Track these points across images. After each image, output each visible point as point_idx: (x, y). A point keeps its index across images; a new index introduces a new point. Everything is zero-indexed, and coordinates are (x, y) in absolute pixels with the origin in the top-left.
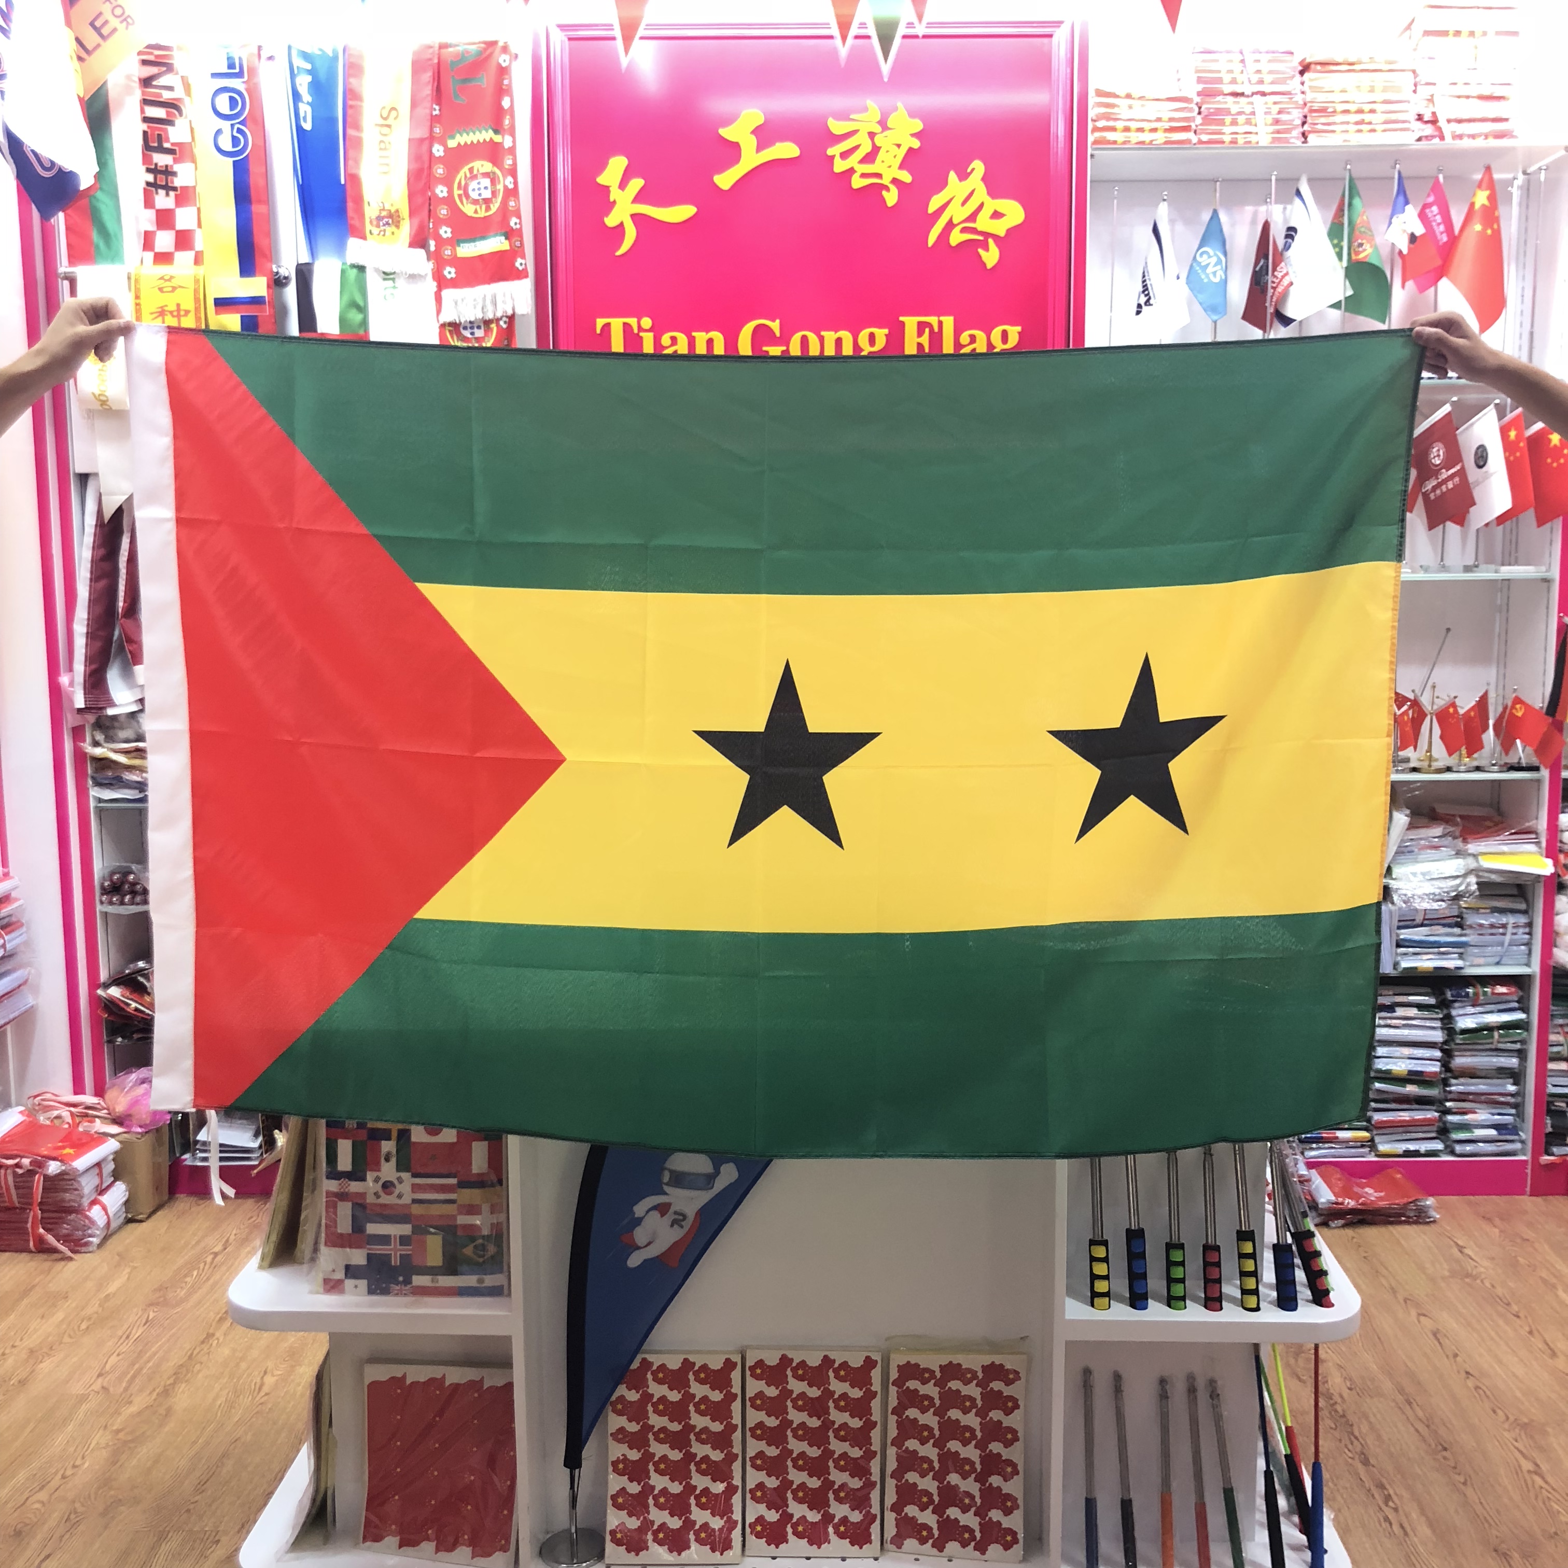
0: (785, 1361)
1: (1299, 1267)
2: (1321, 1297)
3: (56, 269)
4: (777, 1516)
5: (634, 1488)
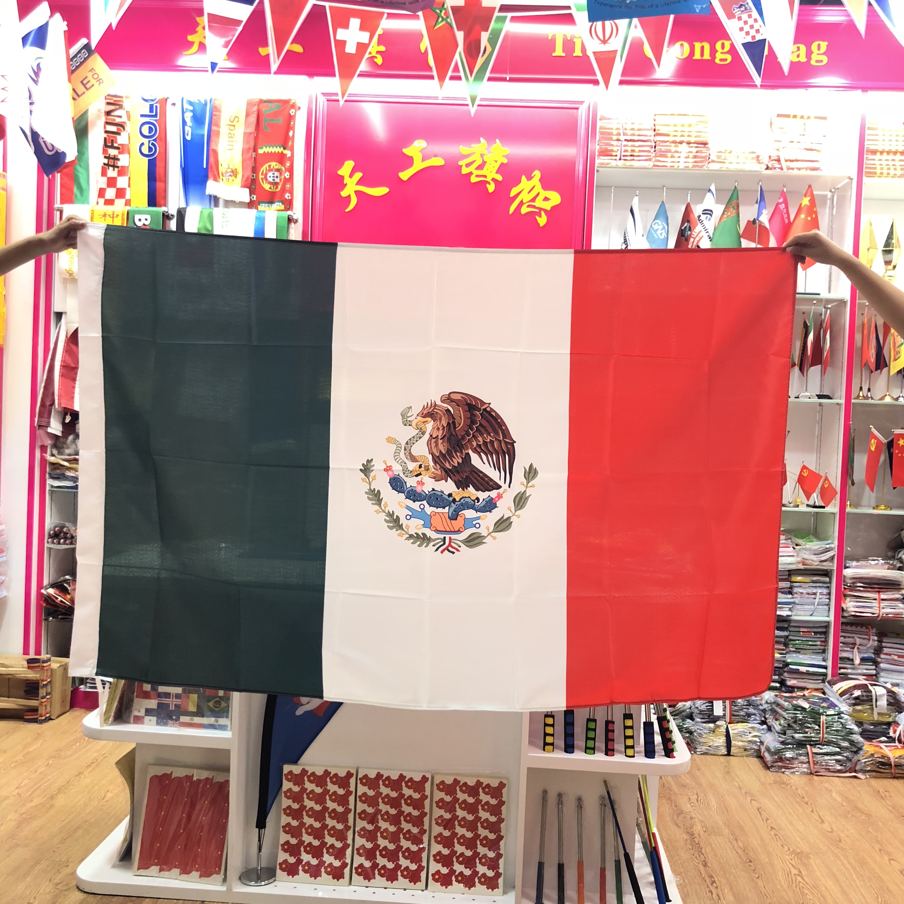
1: (657, 734)
2: (669, 752)
3: (54, 206)
4: (370, 864)
5: (294, 841)
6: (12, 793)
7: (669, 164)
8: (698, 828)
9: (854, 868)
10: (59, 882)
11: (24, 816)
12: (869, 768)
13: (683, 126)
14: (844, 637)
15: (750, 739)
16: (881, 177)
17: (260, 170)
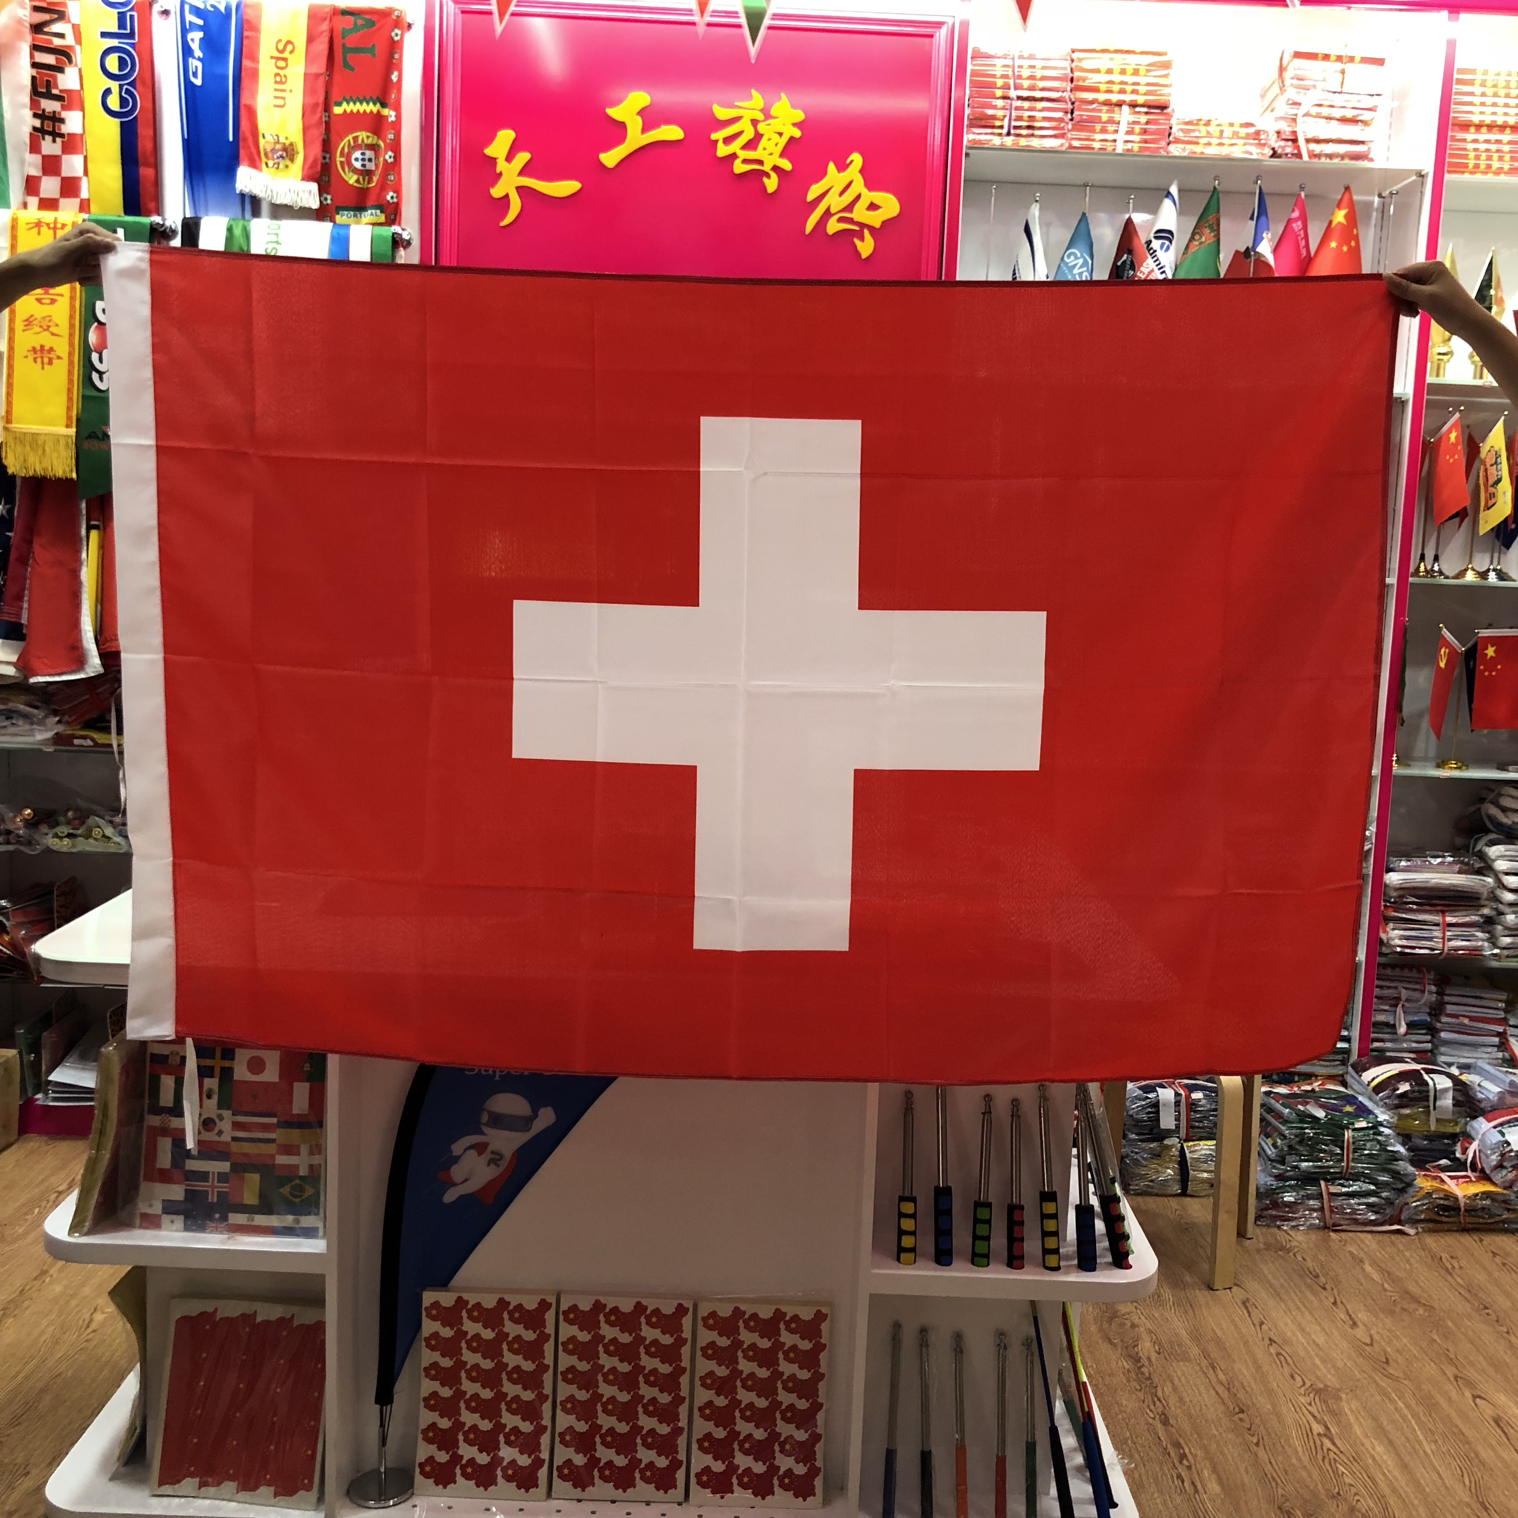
0: (598, 1307)
2: (1121, 1259)
5: (445, 1423)
7: (1097, 145)
8: (1146, 1347)
9: (1415, 1415)
12: (1423, 1217)
13: (1123, 72)
14: (1381, 987)
16: (1475, 173)
17: (337, 148)
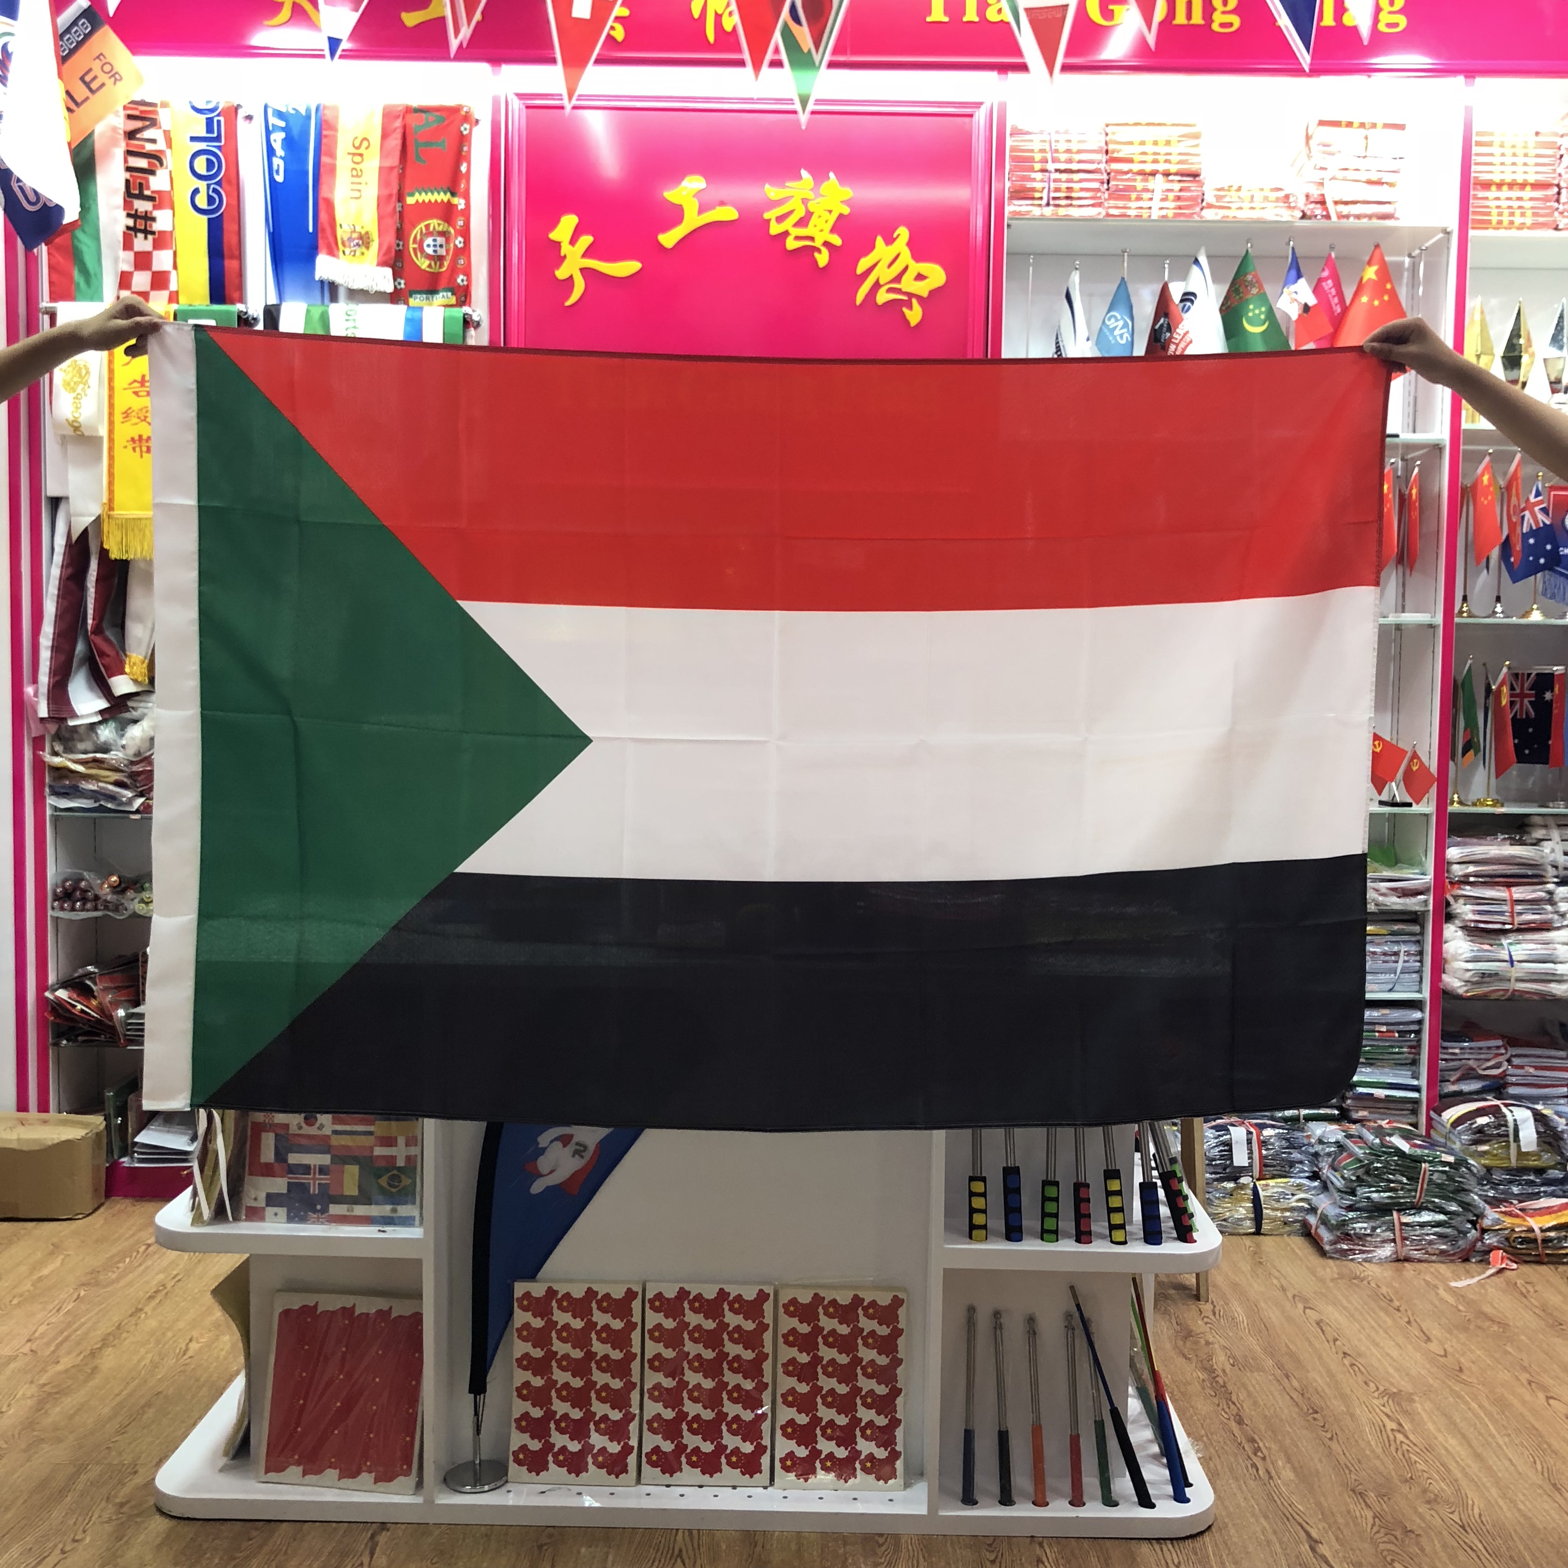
1: (1164, 1203)
2: (1185, 1233)
3: (38, 304)
4: (673, 1447)
5: (537, 1413)
6: (21, 1350)
7: (1133, 213)
8: (1220, 1360)
9: (1489, 1414)
10: (124, 1501)
11: (47, 1388)
13: (1155, 143)
15: (1294, 1204)
16: (1498, 229)
17: (410, 234)
